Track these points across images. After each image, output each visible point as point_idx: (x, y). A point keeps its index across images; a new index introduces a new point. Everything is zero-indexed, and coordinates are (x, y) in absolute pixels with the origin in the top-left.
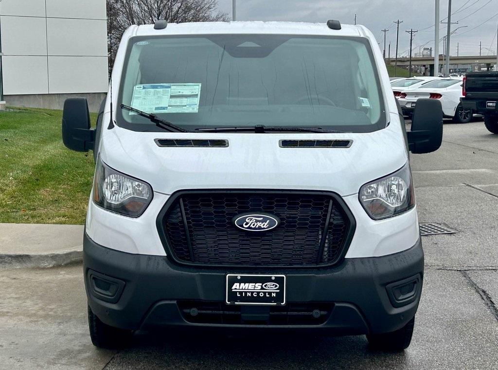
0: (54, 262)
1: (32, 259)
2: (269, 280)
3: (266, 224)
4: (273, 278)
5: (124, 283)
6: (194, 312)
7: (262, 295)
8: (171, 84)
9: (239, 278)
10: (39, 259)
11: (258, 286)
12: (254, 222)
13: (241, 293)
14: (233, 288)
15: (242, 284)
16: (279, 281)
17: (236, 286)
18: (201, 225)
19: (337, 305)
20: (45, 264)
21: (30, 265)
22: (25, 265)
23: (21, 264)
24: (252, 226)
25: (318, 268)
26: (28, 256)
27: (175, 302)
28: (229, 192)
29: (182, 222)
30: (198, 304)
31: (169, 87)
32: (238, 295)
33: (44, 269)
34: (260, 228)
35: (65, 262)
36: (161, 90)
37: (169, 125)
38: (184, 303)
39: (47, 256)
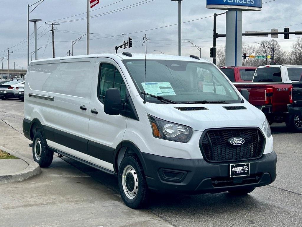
0: (23, 178)
1: (12, 177)
2: (244, 165)
3: (241, 142)
4: (246, 164)
5: (187, 172)
6: (216, 182)
7: (242, 172)
8: (157, 82)
9: (234, 165)
10: (16, 177)
11: (241, 168)
12: (236, 141)
13: (235, 172)
14: (233, 170)
15: (236, 168)
16: (248, 165)
17: (234, 169)
18: (216, 144)
19: (264, 173)
20: (19, 179)
21: (13, 180)
22: (9, 181)
23: (8, 180)
24: (236, 143)
25: (256, 159)
26: (10, 176)
27: (211, 179)
28: (225, 129)
29: (209, 143)
30: (218, 178)
31: (157, 84)
32: (234, 173)
33: (19, 182)
34: (239, 143)
35: (27, 178)
36: (154, 85)
37: (168, 101)
38: (214, 179)
39: (19, 175)
